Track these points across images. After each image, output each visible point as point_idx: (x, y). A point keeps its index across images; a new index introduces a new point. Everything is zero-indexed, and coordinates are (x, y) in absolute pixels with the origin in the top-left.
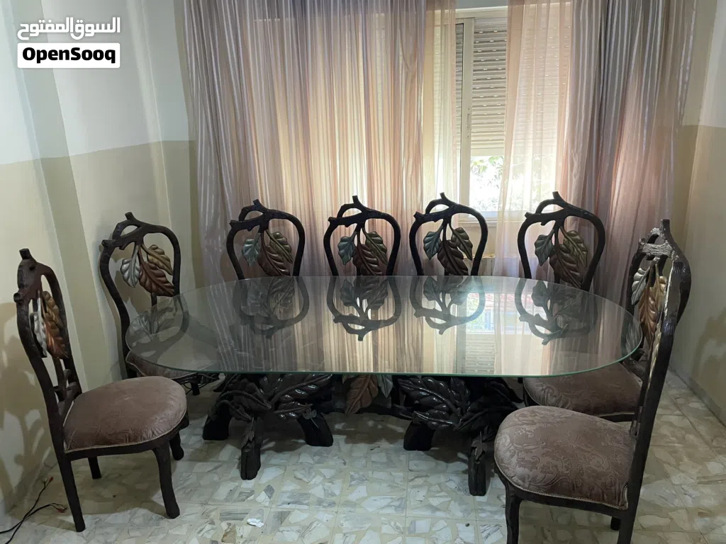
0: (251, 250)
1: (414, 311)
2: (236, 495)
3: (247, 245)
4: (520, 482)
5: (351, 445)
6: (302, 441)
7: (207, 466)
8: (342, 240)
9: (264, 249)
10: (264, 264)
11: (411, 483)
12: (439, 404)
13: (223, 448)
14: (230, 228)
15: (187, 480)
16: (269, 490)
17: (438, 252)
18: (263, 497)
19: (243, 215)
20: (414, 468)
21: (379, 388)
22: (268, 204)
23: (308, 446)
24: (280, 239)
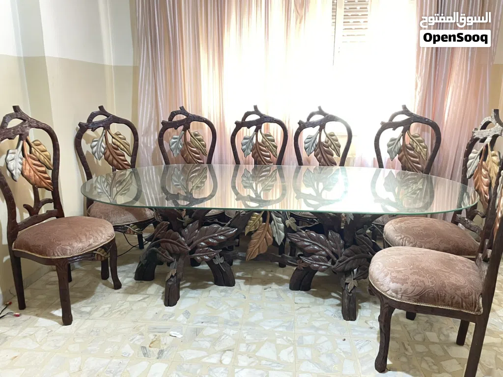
0: (176, 144)
1: (295, 195)
2: (160, 317)
3: (174, 140)
4: (394, 294)
5: (249, 286)
6: (211, 283)
7: (138, 297)
8: (245, 139)
9: (186, 143)
10: (185, 155)
11: (297, 312)
12: (320, 251)
13: (149, 286)
14: (161, 126)
15: (122, 306)
16: (187, 313)
17: (315, 150)
18: (181, 318)
19: (171, 118)
20: (298, 302)
21: (274, 238)
22: (190, 110)
23: (216, 286)
24: (198, 137)
